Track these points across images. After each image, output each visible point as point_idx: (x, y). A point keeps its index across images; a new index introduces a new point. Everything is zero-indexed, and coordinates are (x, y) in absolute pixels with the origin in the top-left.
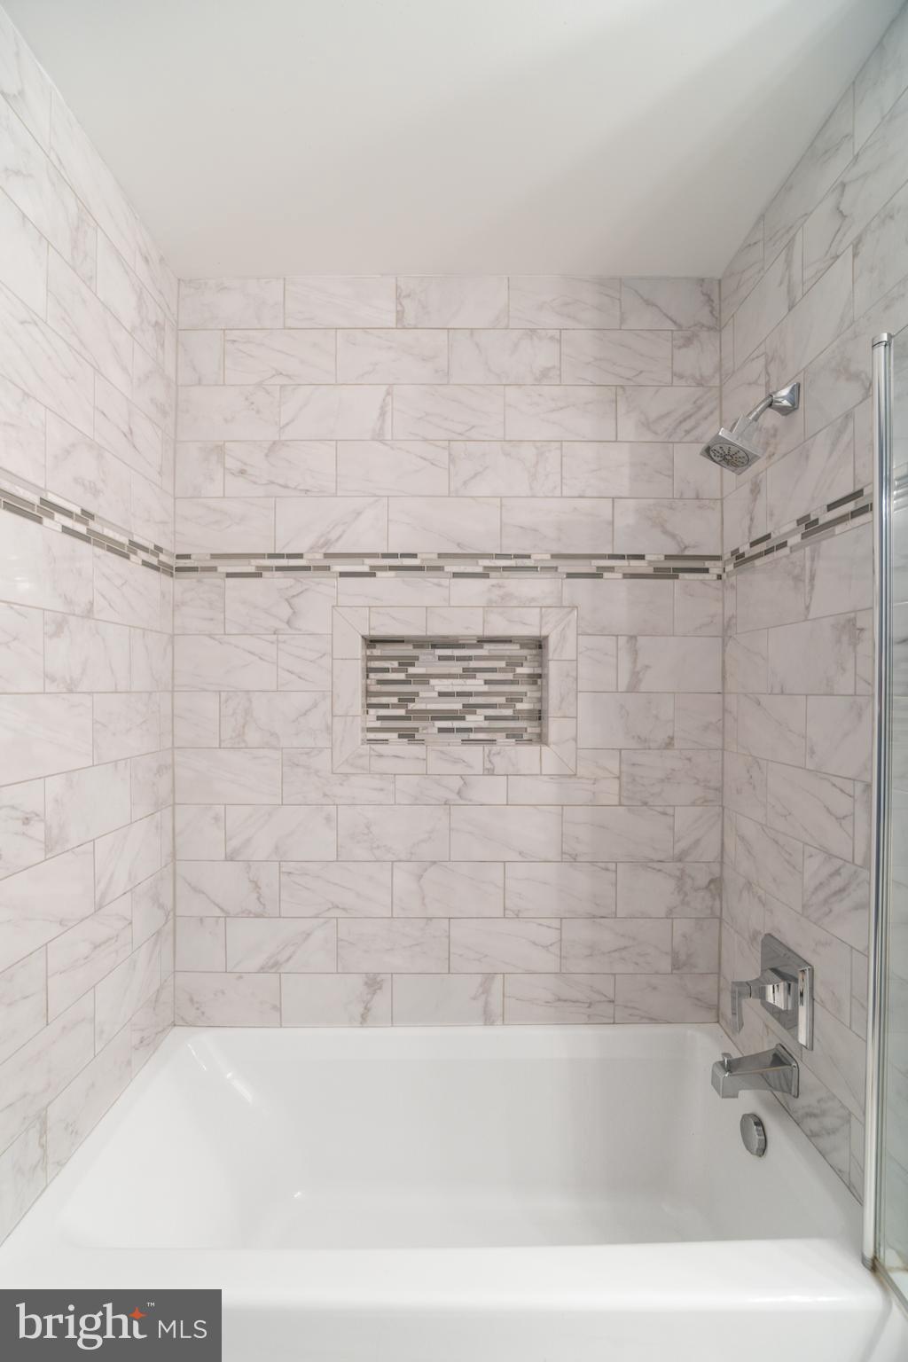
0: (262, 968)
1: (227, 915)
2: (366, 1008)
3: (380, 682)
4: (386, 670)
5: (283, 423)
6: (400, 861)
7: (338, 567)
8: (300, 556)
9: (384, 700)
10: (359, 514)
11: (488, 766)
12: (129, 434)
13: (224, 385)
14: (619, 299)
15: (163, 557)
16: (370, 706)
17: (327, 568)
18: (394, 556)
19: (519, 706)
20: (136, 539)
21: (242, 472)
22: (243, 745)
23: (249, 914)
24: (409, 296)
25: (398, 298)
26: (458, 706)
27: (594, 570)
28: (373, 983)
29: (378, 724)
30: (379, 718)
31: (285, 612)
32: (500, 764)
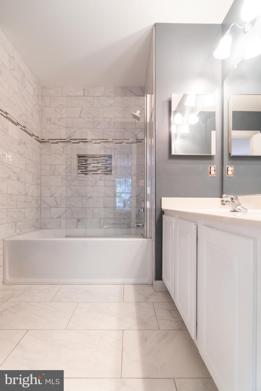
0: (57, 217)
1: (51, 207)
2: (77, 225)
3: (81, 164)
4: (82, 162)
5: (62, 114)
6: (84, 197)
7: (72, 141)
8: (65, 139)
9: (82, 168)
10: (76, 132)
11: (100, 179)
12: (32, 115)
13: (51, 107)
14: (126, 91)
15: (39, 139)
16: (79, 169)
17: (70, 142)
18: (83, 139)
19: (108, 169)
20: (33, 134)
21: (54, 124)
22: (54, 175)
23: (55, 207)
24: (86, 90)
25: (84, 91)
26: (96, 169)
27: (120, 142)
28: (79, 220)
29: (81, 172)
30: (81, 171)
31: (62, 150)
32: (103, 178)
